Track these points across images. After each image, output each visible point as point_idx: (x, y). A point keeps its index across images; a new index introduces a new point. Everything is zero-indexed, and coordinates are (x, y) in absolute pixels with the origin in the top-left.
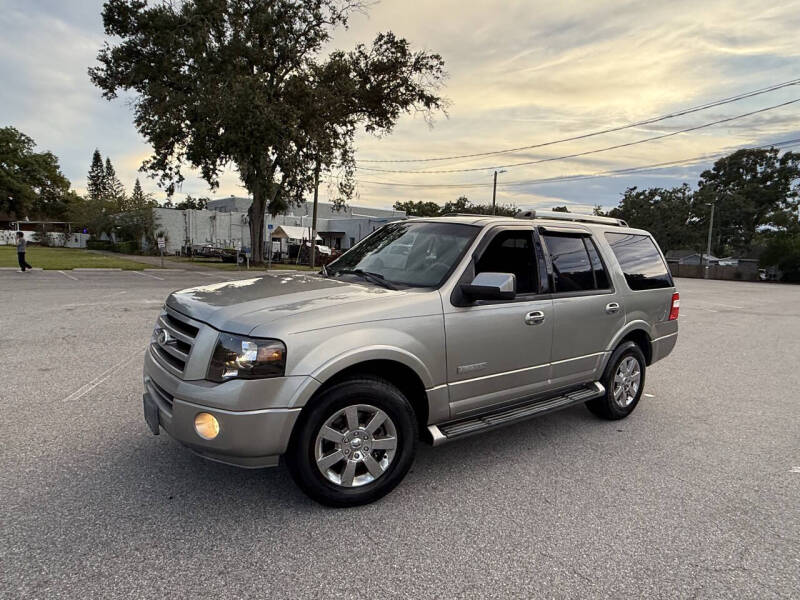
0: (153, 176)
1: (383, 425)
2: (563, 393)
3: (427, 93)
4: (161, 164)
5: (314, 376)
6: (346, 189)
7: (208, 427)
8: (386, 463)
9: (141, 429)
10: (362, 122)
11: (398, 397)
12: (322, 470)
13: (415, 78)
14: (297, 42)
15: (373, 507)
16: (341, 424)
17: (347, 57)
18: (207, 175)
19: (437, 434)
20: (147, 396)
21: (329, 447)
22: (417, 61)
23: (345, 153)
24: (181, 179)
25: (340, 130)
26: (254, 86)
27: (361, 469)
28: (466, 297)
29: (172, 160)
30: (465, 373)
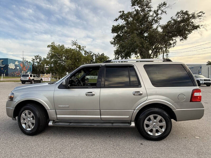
5: (17, 101)
30: (60, 107)
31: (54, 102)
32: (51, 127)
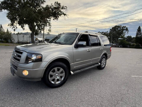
0: (11, 27)
1: (62, 71)
2: (93, 65)
3: (64, 13)
4: (12, 25)
5: (48, 61)
6: (50, 30)
7: (26, 73)
8: (63, 79)
9: (10, 75)
10: (52, 18)
11: (65, 66)
12: (50, 81)
13: (62, 10)
14: (39, 2)
15: (60, 88)
16: (54, 71)
17: (49, 6)
18: (22, 27)
19: (72, 73)
20: (11, 68)
21: (51, 76)
22: (62, 7)
23: (49, 24)
24: (17, 28)
25: (48, 20)
26: (31, 10)
27: (58, 80)
28: (77, 46)
29: (15, 24)
30: (77, 61)
31: (74, 56)
32: (74, 75)
